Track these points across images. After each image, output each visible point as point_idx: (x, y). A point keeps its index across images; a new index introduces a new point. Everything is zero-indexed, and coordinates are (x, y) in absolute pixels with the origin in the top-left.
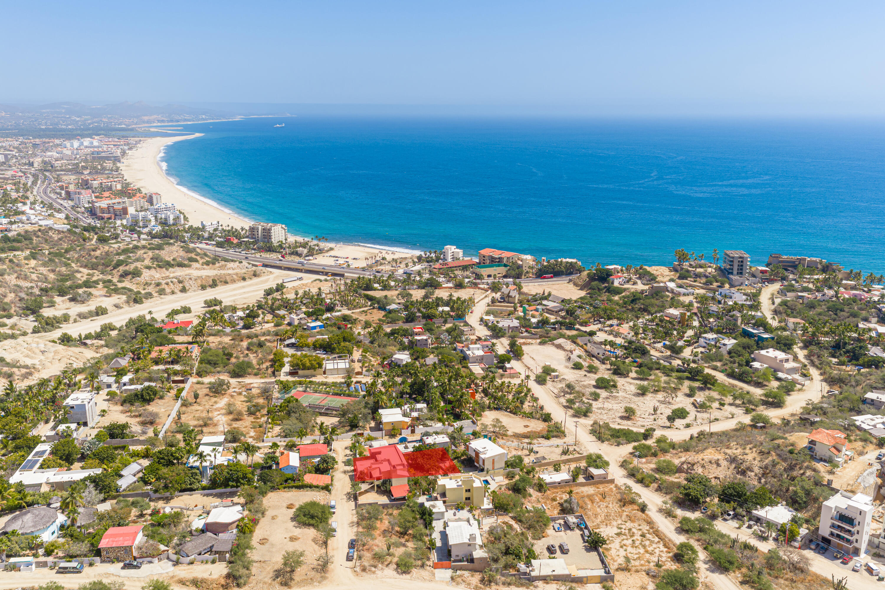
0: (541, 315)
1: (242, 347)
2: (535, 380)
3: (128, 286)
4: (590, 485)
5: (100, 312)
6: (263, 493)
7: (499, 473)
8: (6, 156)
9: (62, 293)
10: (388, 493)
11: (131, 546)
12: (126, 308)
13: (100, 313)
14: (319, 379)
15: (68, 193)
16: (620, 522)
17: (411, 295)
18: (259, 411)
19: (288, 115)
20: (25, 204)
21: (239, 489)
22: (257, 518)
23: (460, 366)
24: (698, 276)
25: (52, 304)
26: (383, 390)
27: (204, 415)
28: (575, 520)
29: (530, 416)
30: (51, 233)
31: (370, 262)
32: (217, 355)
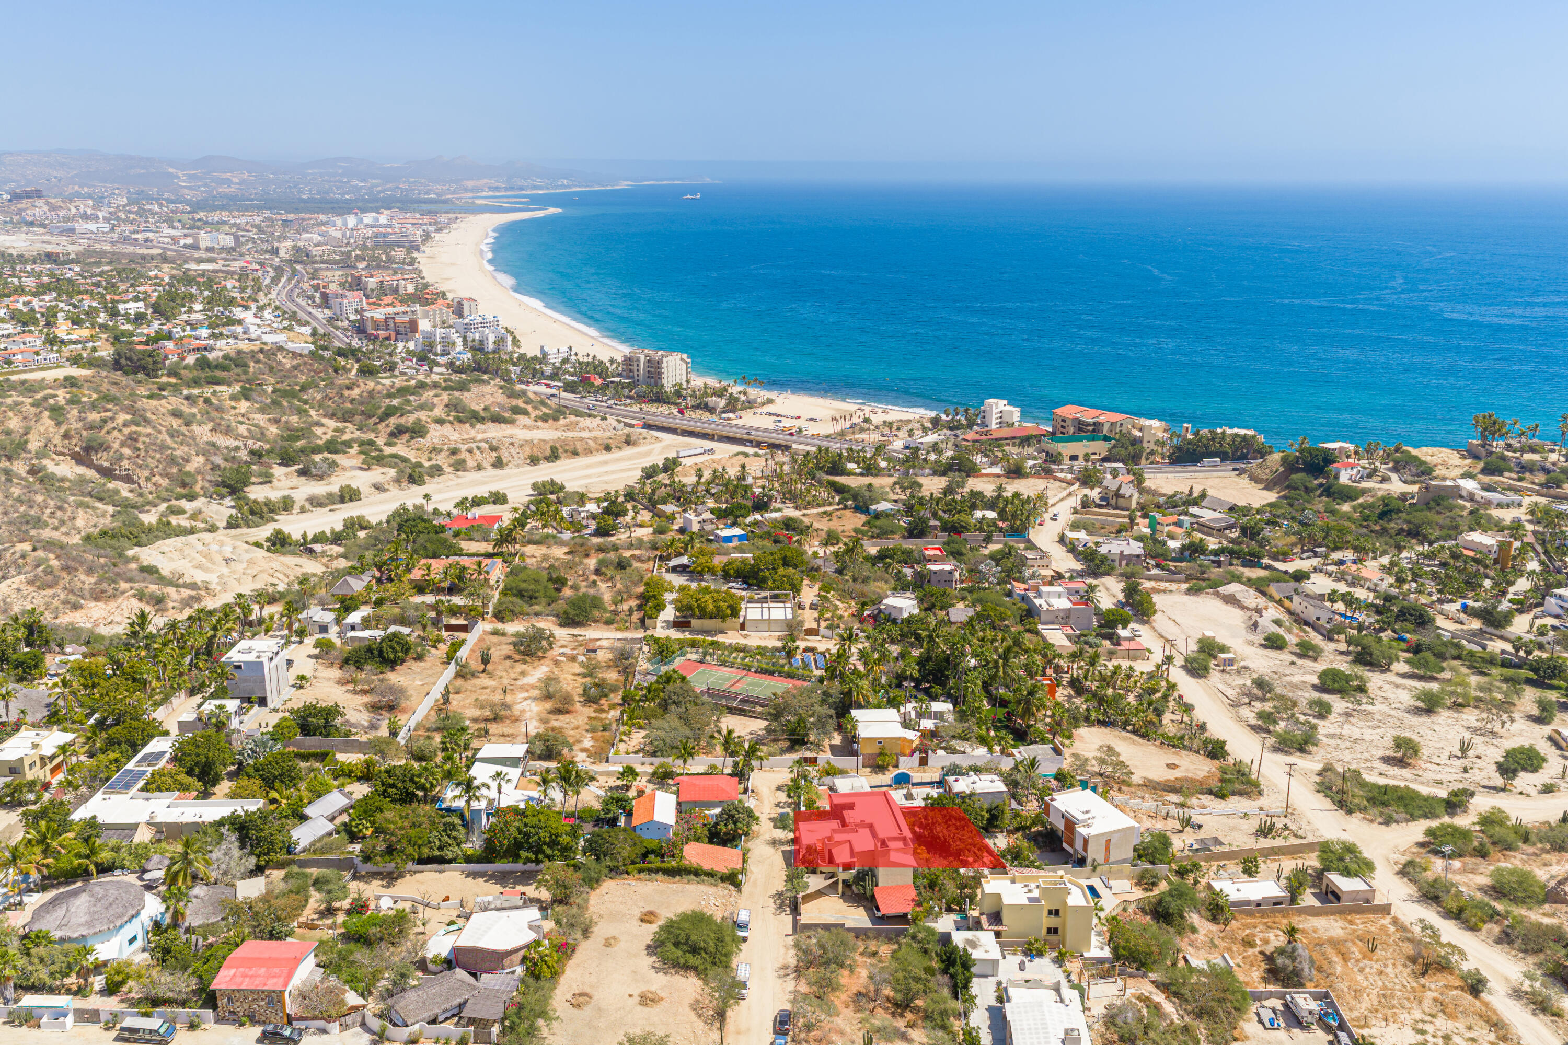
0: (1189, 534)
1: (586, 568)
2: (1182, 667)
3: (402, 453)
4: (1333, 914)
5: (348, 495)
6: (593, 882)
7: (1121, 871)
8: (237, 238)
9: (286, 460)
10: (868, 901)
11: (282, 992)
12: (394, 491)
13: (347, 497)
14: (732, 638)
15: (325, 297)
16: (1418, 1015)
17: (920, 486)
18: (606, 696)
19: (708, 180)
20: (247, 308)
21: (542, 866)
22: (571, 941)
23: (1020, 628)
24: (1525, 468)
25: (267, 479)
26: (861, 667)
27: (497, 697)
28: (1314, 1005)
29: (1176, 743)
30: (280, 357)
31: (840, 426)
32: (536, 581)
